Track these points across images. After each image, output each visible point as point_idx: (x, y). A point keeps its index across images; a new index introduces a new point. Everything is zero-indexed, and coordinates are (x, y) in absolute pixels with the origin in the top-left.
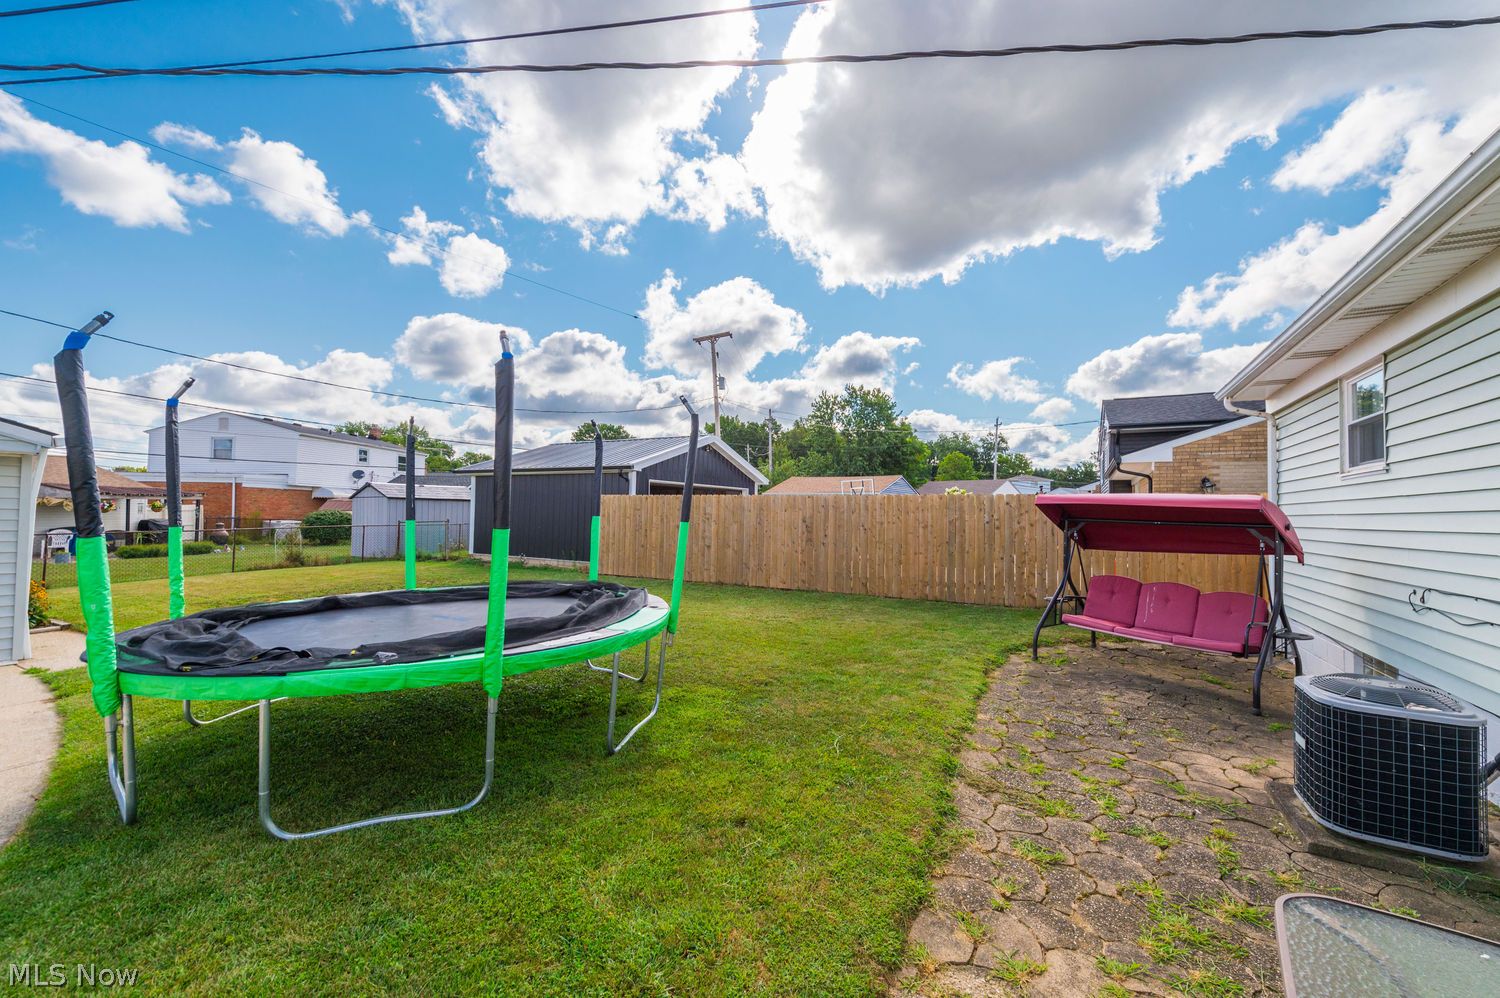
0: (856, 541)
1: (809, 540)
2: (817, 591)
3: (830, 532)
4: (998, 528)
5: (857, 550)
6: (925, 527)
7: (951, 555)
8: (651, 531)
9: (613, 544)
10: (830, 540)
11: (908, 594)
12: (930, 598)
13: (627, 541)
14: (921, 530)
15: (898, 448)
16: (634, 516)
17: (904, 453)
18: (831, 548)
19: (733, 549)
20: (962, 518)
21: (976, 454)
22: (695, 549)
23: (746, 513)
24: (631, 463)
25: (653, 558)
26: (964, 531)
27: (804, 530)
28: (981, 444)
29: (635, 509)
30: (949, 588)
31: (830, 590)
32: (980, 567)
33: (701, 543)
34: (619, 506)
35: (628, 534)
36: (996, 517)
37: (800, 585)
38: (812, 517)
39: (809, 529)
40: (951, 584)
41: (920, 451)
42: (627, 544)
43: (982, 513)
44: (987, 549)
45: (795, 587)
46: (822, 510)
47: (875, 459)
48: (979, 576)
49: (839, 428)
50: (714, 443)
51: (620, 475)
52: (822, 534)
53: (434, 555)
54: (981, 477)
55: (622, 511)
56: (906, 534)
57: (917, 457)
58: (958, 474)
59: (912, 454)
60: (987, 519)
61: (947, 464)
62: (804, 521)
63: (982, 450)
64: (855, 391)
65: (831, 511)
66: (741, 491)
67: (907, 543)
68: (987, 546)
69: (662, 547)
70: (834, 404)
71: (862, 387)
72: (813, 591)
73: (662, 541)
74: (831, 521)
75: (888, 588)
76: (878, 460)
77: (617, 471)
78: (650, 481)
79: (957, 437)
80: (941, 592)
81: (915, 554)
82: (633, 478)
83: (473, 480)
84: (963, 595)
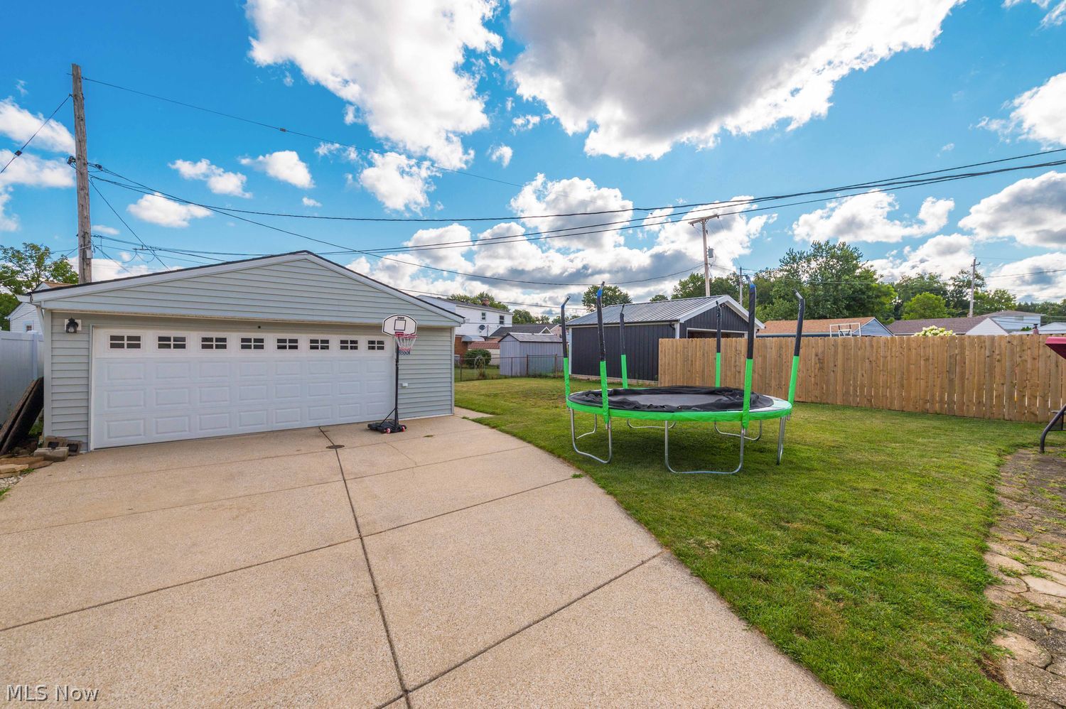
0: (862, 369)
1: (821, 369)
2: (828, 404)
3: (839, 362)
4: (998, 361)
5: (863, 376)
6: (927, 360)
7: (951, 381)
8: (696, 361)
9: (668, 369)
10: (839, 369)
11: (911, 408)
12: (931, 411)
13: (678, 367)
14: (922, 362)
15: (864, 293)
16: (683, 352)
17: (868, 297)
18: (839, 374)
19: (759, 374)
20: (962, 353)
21: (945, 293)
22: (729, 373)
23: (769, 350)
24: (678, 318)
25: (697, 379)
26: (965, 363)
27: (817, 362)
28: (951, 282)
29: (684, 348)
30: (948, 405)
31: (839, 403)
32: (980, 390)
33: (733, 369)
34: (673, 346)
35: (679, 363)
36: (997, 352)
37: (813, 399)
38: (823, 352)
39: (821, 361)
40: (951, 402)
41: (887, 294)
42: (678, 370)
43: (983, 350)
44: (987, 378)
45: (810, 400)
46: (833, 348)
47: (840, 303)
48: (979, 396)
49: (805, 278)
50: (728, 302)
51: (670, 325)
52: (832, 365)
53: (549, 375)
54: (953, 315)
55: (674, 349)
56: (909, 364)
57: (883, 299)
58: (928, 313)
59: (878, 297)
60: (987, 353)
61: (915, 304)
62: (817, 355)
63: (952, 288)
64: (821, 247)
65: (840, 349)
66: (743, 334)
67: (908, 371)
68: (987, 374)
69: (703, 371)
70: (800, 258)
71: (828, 242)
72: (824, 404)
73: (704, 368)
74: (840, 356)
75: (891, 403)
76: (843, 304)
77: (668, 323)
78: (688, 329)
79: (922, 277)
80: (942, 408)
81: (917, 379)
82: (677, 327)
83: (570, 330)
84: (963, 410)
